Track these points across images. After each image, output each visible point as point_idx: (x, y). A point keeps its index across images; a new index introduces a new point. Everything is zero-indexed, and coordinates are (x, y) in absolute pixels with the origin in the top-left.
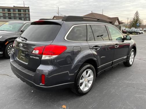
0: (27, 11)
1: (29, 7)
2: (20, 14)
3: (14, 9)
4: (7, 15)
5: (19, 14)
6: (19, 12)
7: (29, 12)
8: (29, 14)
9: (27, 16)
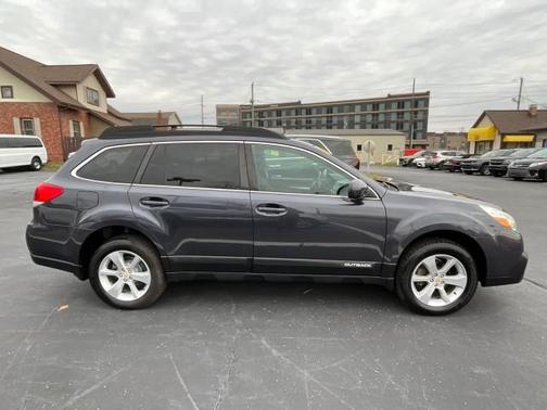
0: (421, 103)
1: (428, 93)
2: (400, 114)
3: (389, 101)
4: (369, 118)
5: (398, 113)
6: (399, 107)
7: (427, 104)
8: (426, 112)
9: (420, 116)
